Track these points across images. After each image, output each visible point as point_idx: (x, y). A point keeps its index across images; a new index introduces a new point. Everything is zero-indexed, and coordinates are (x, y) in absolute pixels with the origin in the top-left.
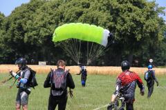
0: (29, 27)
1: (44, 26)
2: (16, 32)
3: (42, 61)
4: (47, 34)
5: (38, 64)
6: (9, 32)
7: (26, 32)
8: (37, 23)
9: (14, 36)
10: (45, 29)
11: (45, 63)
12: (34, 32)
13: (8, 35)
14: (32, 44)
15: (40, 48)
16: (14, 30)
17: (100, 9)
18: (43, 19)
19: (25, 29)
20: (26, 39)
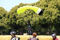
0: (19, 17)
1: (26, 16)
2: (13, 19)
3: (25, 33)
4: (28, 20)
5: (23, 35)
6: (9, 19)
7: (17, 19)
8: (22, 15)
9: (11, 21)
12: (21, 19)
13: (9, 21)
14: (20, 25)
15: (24, 27)
16: (11, 18)
17: (53, 8)
18: (25, 13)
19: (17, 18)
20: (17, 23)
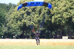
0: (55, 11)
1: (66, 11)
2: (46, 15)
3: (65, 36)
4: (68, 16)
5: (62, 38)
7: (53, 15)
8: (61, 9)
10: (67, 13)
11: (67, 37)
12: (59, 15)
13: (40, 18)
14: (57, 24)
15: (63, 26)
18: (65, 6)
19: (52, 13)
20: (53, 20)
